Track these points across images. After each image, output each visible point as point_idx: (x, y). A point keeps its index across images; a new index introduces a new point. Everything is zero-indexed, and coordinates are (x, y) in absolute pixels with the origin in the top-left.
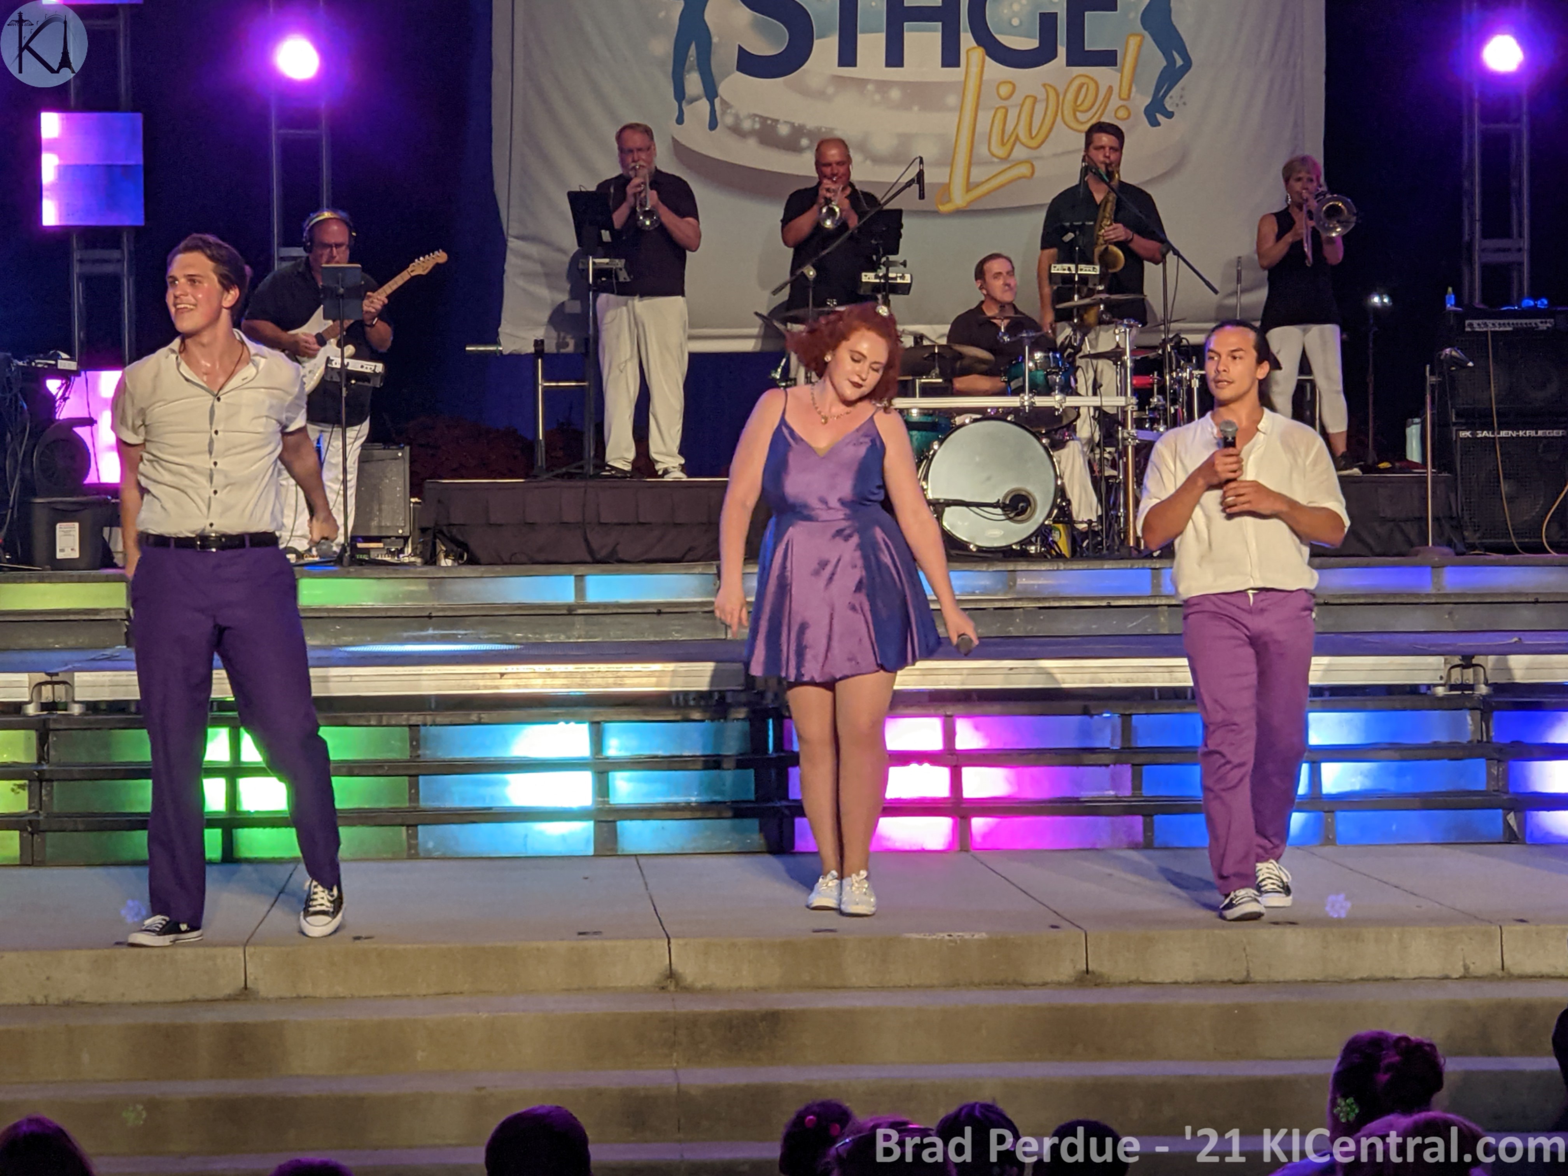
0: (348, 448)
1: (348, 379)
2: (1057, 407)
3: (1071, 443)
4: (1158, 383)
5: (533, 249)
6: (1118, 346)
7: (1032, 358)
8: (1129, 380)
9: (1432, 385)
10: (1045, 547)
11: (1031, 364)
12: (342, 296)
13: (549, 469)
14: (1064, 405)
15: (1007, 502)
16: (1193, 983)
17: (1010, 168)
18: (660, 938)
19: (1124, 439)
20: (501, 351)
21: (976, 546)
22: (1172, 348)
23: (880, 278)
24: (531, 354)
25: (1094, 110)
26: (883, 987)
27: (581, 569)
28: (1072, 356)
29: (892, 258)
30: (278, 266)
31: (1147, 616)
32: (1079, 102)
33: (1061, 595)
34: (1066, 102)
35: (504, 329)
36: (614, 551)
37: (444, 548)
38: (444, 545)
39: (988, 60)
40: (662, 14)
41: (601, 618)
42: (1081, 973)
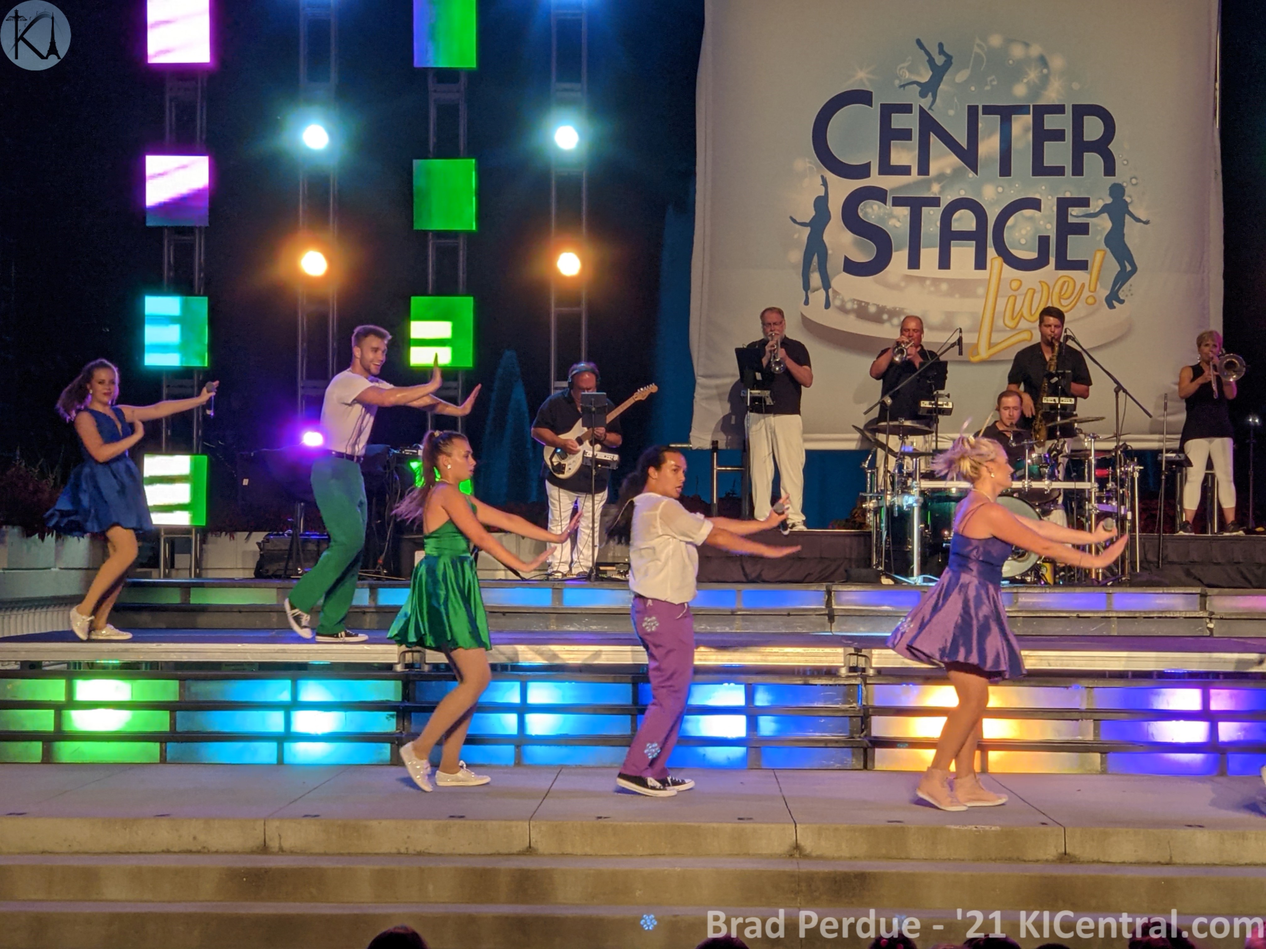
1: (597, 464)
4: (1112, 474)
5: (712, 382)
7: (1030, 457)
10: (1037, 578)
11: (1029, 461)
12: (594, 412)
16: (1135, 863)
17: (1017, 334)
18: (789, 823)
19: (1089, 510)
20: (691, 448)
22: (1121, 452)
24: (710, 450)
25: (1073, 297)
26: (932, 859)
29: (941, 392)
30: (554, 393)
31: (1102, 624)
33: (1048, 609)
34: (1054, 293)
35: (694, 434)
36: (760, 575)
39: (1005, 265)
40: (796, 236)
41: (752, 617)
42: (1061, 854)
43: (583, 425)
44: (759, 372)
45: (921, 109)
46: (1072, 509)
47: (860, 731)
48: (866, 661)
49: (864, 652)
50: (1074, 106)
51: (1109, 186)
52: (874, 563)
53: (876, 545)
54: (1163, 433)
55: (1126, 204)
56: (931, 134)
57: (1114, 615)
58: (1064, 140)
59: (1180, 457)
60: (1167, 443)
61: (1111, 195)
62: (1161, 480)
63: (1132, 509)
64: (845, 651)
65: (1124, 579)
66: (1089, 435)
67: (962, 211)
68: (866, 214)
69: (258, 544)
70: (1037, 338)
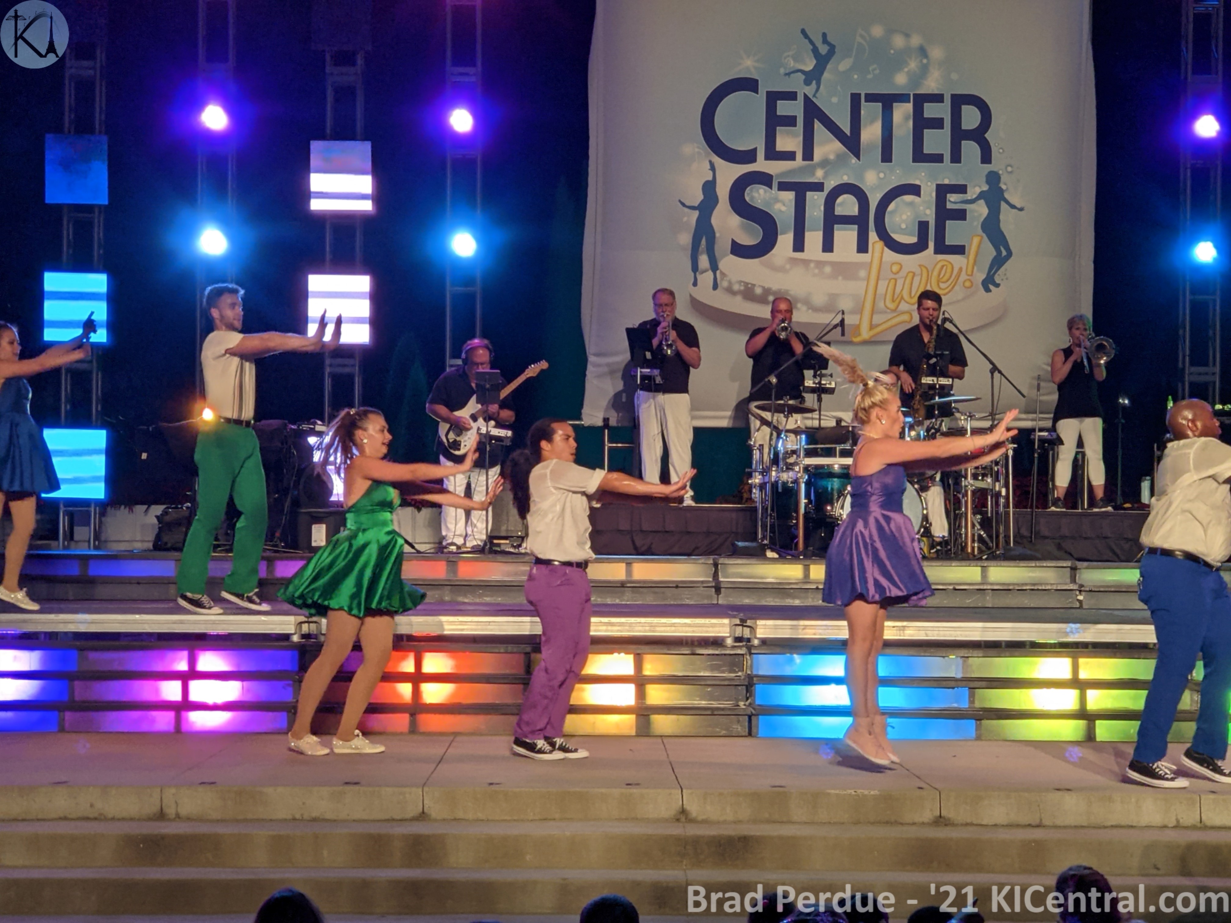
0: (489, 482)
1: (491, 440)
5: (603, 360)
12: (488, 390)
16: (1006, 826)
17: (897, 316)
18: (675, 788)
19: (966, 486)
20: (583, 425)
23: (816, 384)
24: (601, 427)
25: (951, 281)
26: (814, 823)
27: (629, 558)
29: (824, 372)
30: (448, 370)
31: (978, 596)
32: (941, 276)
34: (933, 277)
35: (585, 411)
36: (650, 547)
39: (886, 249)
40: (685, 219)
41: (641, 589)
42: (936, 817)
43: (477, 403)
44: (649, 351)
45: (806, 96)
46: (949, 485)
47: (745, 699)
48: (751, 632)
49: (749, 623)
50: (953, 96)
51: (986, 172)
52: (760, 536)
53: (762, 519)
54: (1036, 413)
55: (1002, 191)
56: (815, 120)
57: (989, 587)
58: (943, 128)
59: (1051, 436)
60: (1040, 423)
61: (988, 182)
62: (1034, 457)
63: (1007, 486)
64: (730, 621)
65: (998, 552)
66: (966, 415)
67: (845, 196)
68: (752, 198)
69: (157, 517)
70: (916, 321)
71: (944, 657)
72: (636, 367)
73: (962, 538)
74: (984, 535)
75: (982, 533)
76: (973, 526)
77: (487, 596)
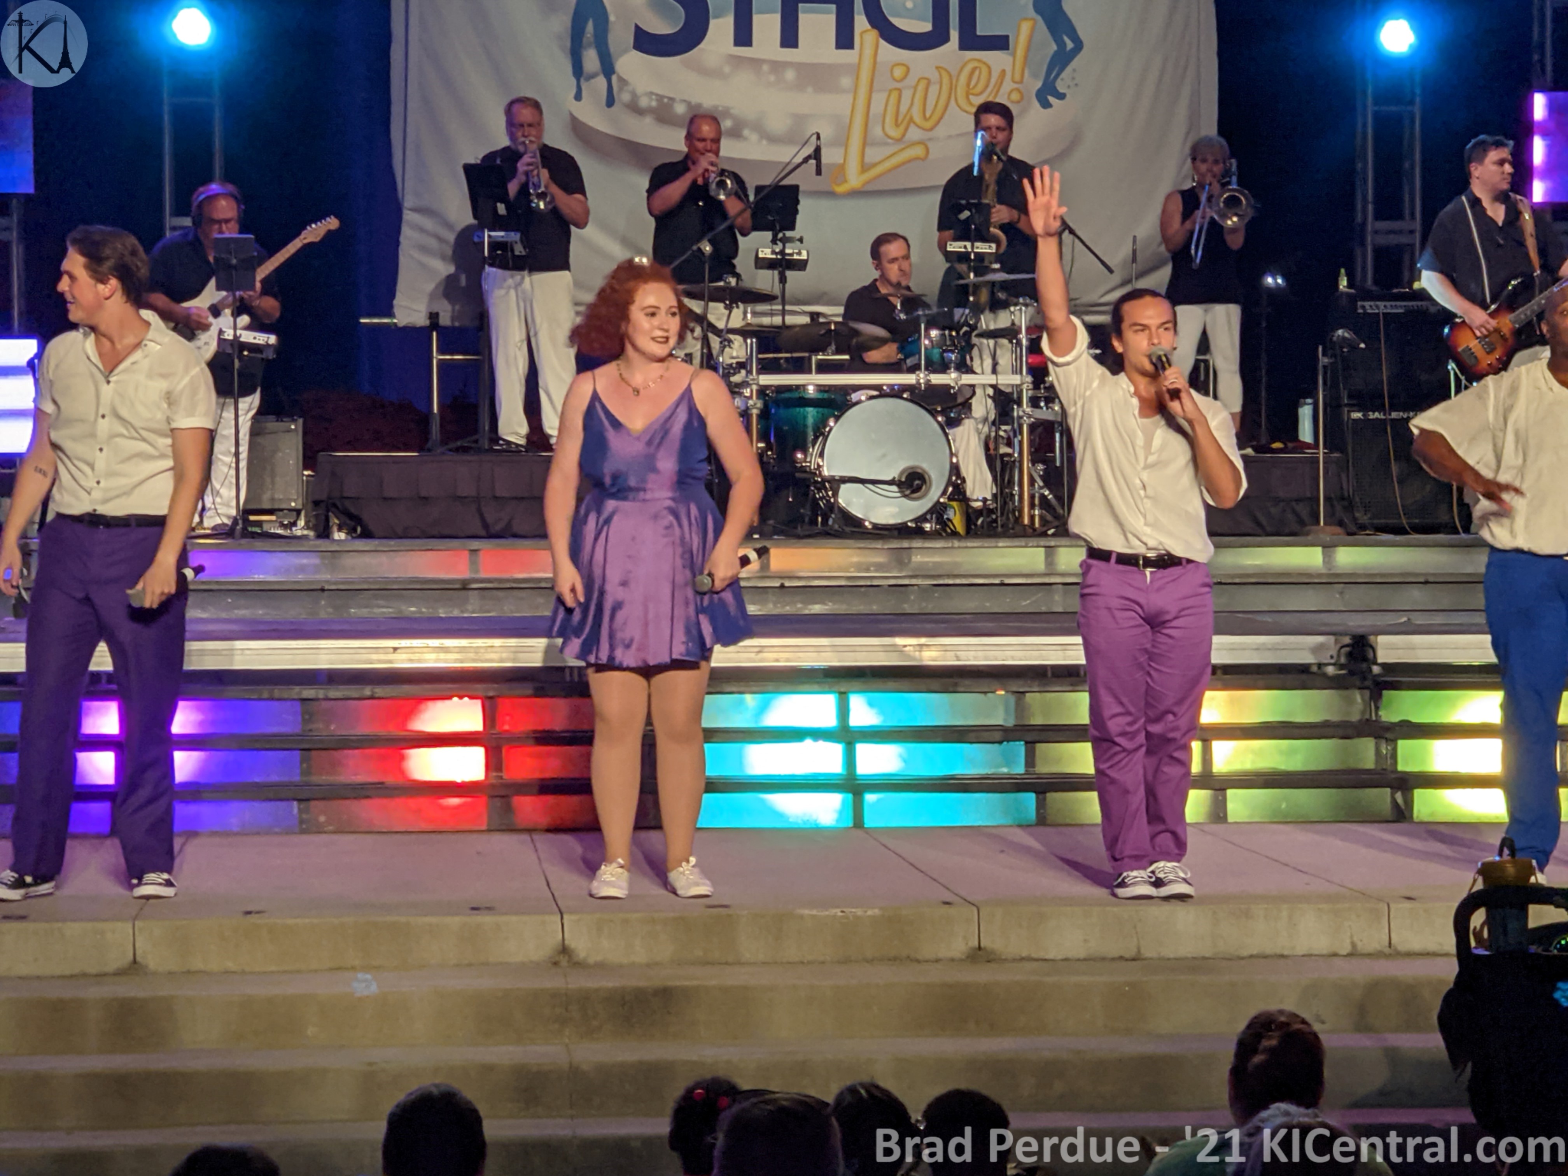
0: (241, 419)
1: (241, 351)
2: (952, 384)
3: (967, 422)
5: (428, 223)
6: (1013, 324)
7: (927, 336)
8: (1024, 359)
9: (1325, 367)
10: (939, 524)
11: (927, 342)
12: (235, 267)
13: (444, 442)
14: (960, 383)
15: (903, 479)
16: (1085, 960)
17: (904, 149)
18: (551, 913)
20: (395, 324)
21: (871, 523)
23: (776, 254)
24: (426, 327)
25: (988, 91)
26: (776, 963)
27: (475, 544)
28: (968, 335)
29: (789, 234)
30: (168, 235)
31: (1040, 595)
32: (972, 85)
33: (956, 573)
34: (959, 85)
35: (400, 301)
36: (509, 524)
37: (337, 521)
38: (338, 518)
39: (882, 41)
41: (495, 592)
42: (973, 949)
57: (1057, 580)
71: (985, 693)
72: (481, 227)
73: (1014, 503)
74: (1050, 497)
75: (1047, 493)
76: (1032, 482)
77: (238, 608)
